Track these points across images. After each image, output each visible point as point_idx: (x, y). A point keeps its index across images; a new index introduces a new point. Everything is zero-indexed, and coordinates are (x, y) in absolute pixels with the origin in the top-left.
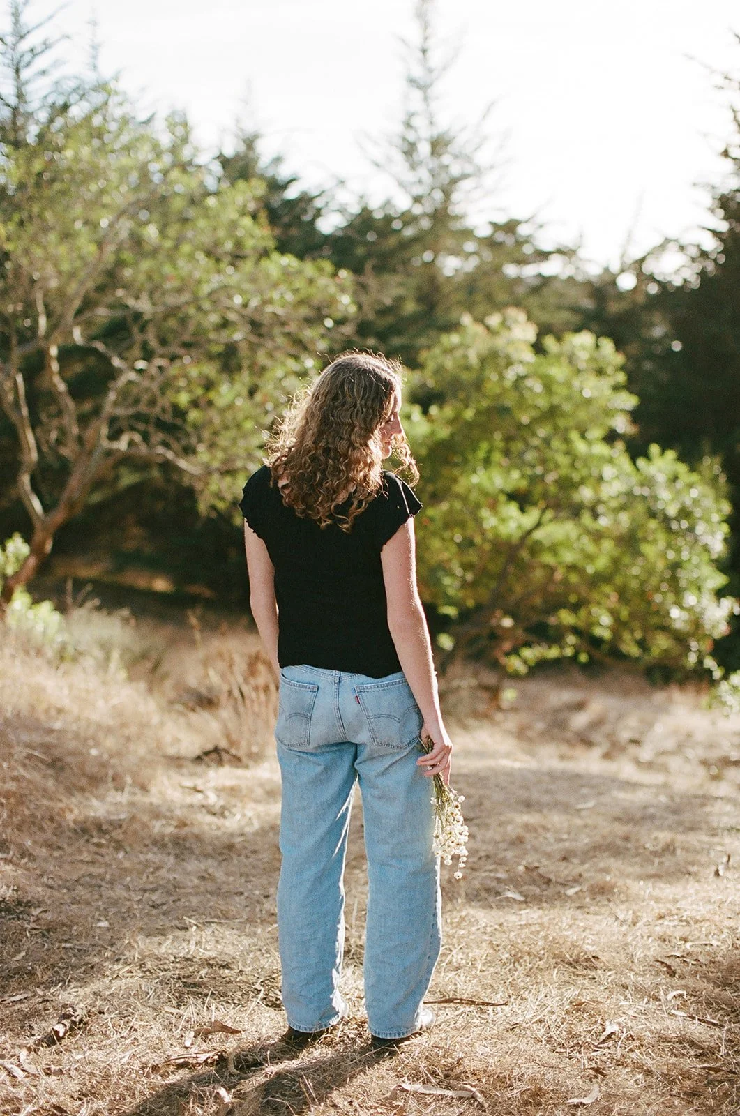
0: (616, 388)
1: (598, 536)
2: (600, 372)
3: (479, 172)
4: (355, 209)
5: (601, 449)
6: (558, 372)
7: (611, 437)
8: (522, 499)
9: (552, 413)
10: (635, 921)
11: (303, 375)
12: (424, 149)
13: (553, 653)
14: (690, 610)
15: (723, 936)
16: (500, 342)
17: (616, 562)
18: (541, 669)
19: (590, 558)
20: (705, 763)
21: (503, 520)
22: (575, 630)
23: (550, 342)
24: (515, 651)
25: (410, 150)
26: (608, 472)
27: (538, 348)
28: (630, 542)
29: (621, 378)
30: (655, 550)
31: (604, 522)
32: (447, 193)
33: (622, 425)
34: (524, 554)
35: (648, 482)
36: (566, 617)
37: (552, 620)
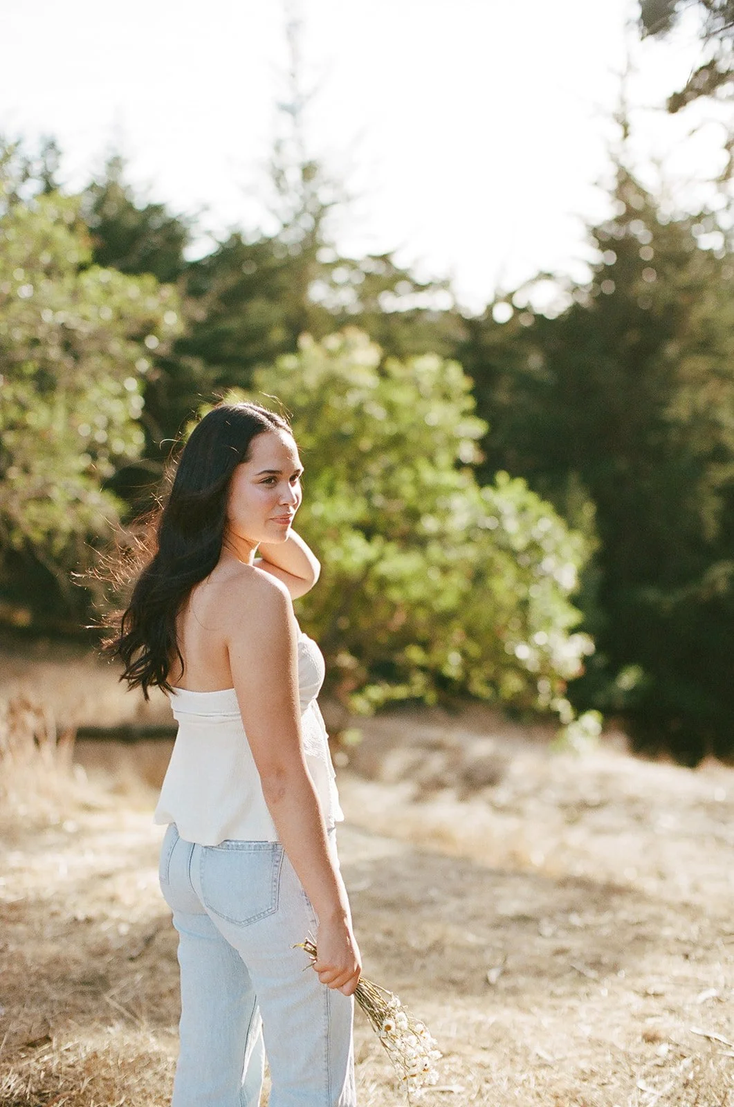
0: (465, 414)
1: (445, 570)
2: (446, 397)
3: (348, 199)
4: (224, 236)
5: (451, 478)
6: (402, 396)
7: (459, 465)
8: (368, 531)
9: (396, 441)
10: (364, 1055)
11: (123, 396)
12: (294, 175)
13: (400, 692)
14: (540, 648)
15: (469, 1078)
16: (339, 367)
17: (465, 598)
18: (388, 708)
19: (438, 593)
20: (564, 806)
21: (348, 552)
22: (423, 669)
23: (394, 366)
24: (360, 689)
25: (278, 176)
26: (457, 502)
27: (382, 372)
28: (479, 576)
29: (469, 403)
30: (504, 585)
31: (452, 556)
32: (317, 219)
33: (469, 453)
34: (370, 589)
35: (497, 514)
36: (415, 654)
37: (399, 658)
